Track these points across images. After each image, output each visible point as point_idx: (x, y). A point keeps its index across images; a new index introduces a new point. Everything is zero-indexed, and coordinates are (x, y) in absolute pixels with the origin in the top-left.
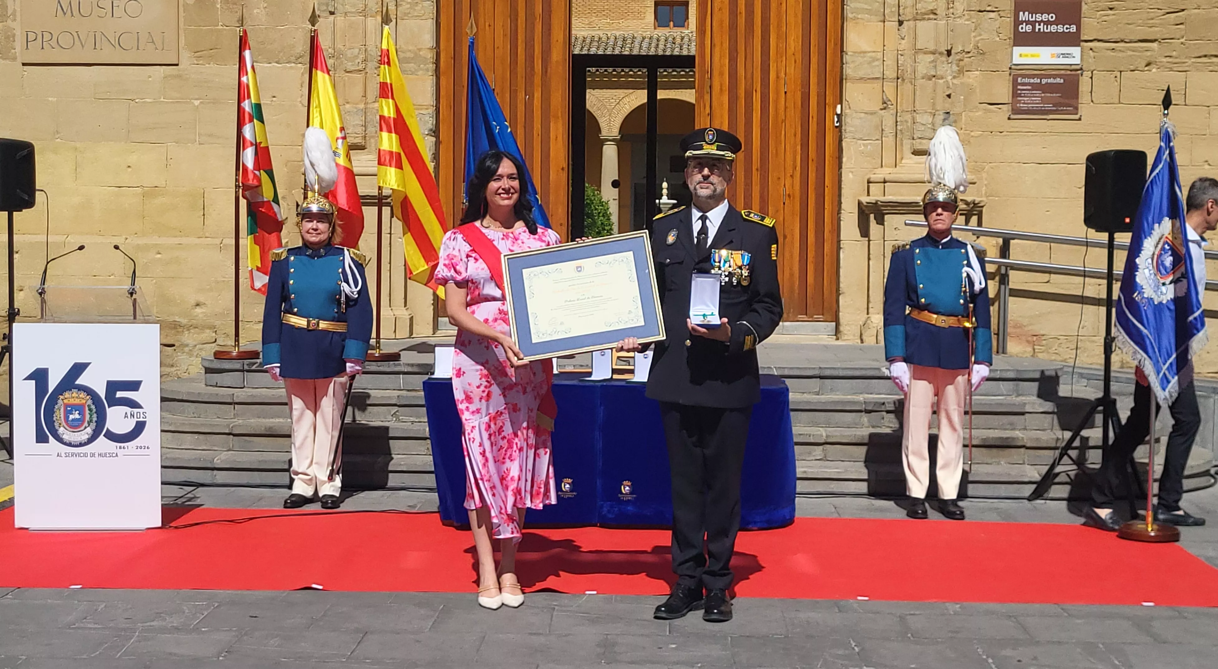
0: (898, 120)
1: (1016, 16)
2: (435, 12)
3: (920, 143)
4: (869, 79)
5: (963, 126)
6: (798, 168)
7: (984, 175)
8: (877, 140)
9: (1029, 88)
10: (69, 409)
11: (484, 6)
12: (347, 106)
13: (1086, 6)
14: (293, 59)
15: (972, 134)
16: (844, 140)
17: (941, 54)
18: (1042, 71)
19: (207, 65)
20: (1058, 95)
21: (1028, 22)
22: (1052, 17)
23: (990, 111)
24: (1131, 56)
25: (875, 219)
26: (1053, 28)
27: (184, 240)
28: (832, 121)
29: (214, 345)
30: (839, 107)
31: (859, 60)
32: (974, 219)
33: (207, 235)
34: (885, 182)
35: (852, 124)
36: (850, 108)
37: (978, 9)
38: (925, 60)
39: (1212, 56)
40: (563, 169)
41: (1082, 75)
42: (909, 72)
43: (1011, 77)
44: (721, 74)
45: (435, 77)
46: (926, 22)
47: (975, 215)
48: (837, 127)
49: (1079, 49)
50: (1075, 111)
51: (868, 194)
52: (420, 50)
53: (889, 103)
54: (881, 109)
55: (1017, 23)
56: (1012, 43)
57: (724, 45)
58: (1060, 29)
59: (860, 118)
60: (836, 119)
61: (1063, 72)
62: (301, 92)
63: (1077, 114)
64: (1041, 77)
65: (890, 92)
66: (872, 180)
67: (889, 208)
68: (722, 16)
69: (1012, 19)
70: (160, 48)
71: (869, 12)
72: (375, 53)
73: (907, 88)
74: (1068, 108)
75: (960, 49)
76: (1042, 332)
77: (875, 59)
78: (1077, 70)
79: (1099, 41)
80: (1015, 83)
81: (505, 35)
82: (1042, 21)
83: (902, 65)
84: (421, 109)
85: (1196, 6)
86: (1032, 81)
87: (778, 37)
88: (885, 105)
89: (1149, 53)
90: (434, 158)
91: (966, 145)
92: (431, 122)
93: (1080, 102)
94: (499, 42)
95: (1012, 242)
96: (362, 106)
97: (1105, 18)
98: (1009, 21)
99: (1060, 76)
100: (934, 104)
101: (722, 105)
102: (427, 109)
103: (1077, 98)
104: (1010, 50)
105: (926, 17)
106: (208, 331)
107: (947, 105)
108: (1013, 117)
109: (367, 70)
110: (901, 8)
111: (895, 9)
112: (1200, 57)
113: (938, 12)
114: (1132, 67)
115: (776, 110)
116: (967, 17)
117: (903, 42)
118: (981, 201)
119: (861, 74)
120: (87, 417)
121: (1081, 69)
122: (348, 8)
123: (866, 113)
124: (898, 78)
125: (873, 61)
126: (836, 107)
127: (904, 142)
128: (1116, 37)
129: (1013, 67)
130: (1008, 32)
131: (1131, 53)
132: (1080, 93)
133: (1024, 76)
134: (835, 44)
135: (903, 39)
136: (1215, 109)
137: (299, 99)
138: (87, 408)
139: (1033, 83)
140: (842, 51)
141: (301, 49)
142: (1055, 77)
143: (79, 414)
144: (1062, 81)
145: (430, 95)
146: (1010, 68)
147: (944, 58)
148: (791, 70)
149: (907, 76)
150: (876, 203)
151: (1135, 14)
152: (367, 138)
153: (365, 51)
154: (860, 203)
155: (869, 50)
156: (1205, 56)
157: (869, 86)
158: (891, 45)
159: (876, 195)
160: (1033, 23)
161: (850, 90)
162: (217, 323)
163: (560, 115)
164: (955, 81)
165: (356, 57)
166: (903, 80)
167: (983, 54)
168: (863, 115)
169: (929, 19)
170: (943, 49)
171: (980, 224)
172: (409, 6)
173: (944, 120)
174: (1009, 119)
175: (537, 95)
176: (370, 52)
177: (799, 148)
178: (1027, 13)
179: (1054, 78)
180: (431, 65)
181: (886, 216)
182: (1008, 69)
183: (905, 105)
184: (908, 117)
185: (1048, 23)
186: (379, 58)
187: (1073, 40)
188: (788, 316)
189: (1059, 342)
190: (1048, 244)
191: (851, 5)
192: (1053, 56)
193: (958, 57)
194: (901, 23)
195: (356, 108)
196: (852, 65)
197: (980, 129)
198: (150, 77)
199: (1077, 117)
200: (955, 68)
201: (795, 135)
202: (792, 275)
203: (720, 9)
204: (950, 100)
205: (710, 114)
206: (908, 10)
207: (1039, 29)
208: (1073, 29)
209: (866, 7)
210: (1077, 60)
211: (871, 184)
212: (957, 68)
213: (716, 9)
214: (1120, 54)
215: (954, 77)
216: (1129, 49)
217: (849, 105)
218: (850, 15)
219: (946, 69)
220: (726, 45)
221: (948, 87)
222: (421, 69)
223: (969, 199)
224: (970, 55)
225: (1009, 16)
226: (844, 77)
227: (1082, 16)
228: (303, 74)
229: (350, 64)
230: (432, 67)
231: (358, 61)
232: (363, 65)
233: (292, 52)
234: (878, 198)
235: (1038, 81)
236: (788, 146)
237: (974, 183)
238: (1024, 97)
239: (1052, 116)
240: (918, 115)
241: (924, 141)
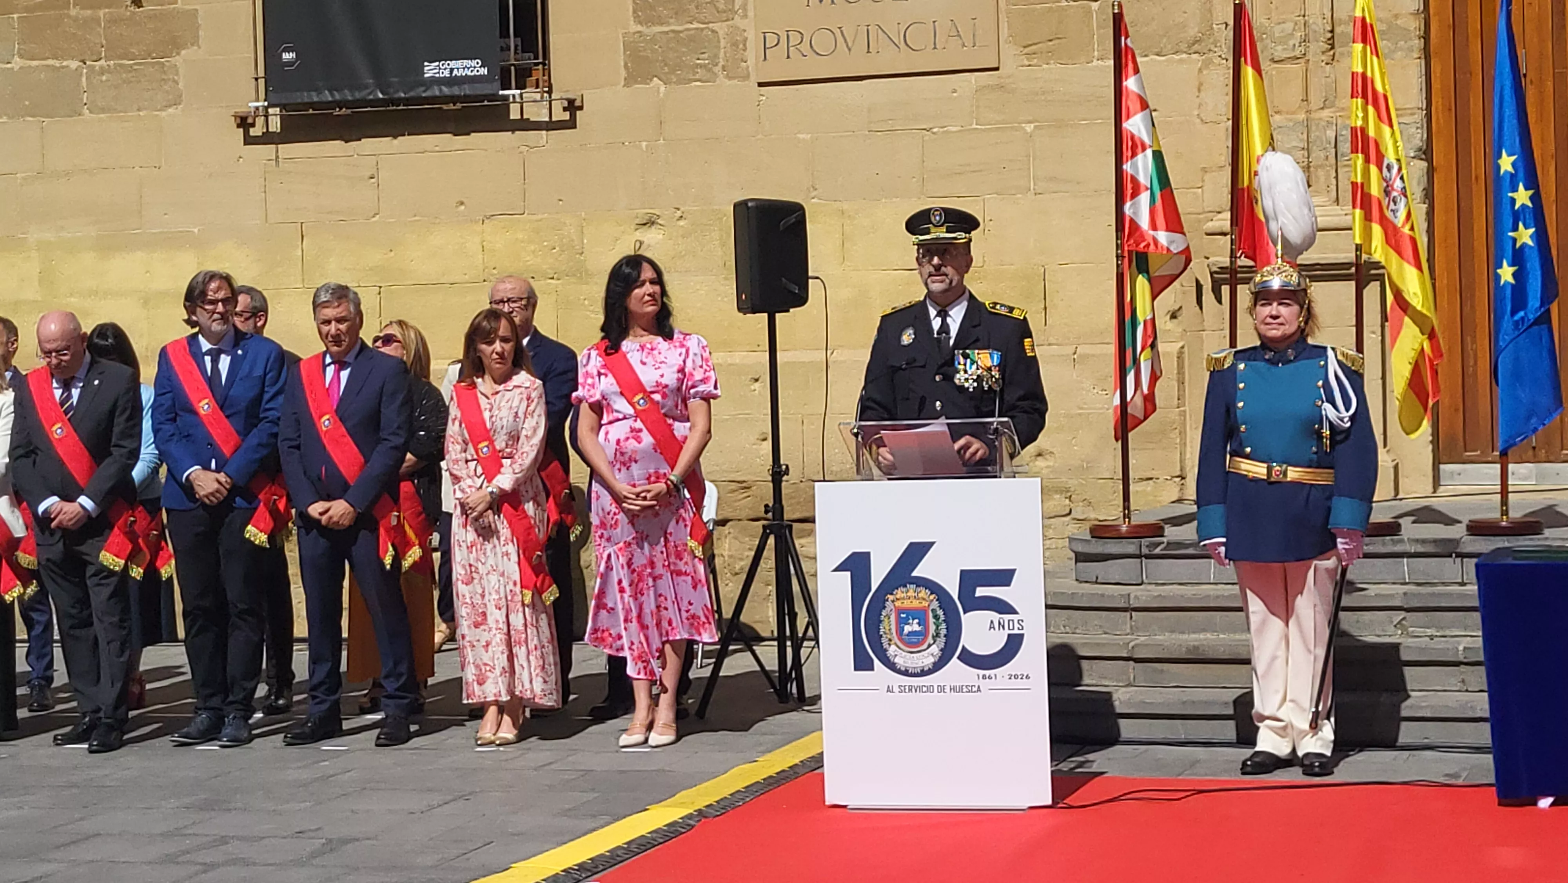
10: (904, 616)
12: (1277, 117)
14: (1183, 46)
19: (1045, 66)
29: (1067, 519)
33: (1051, 340)
45: (1423, 61)
52: (1399, 16)
62: (1198, 100)
70: (969, 42)
72: (1320, 25)
84: (1403, 115)
90: (1426, 196)
92: (1419, 135)
96: (1302, 116)
102: (1413, 115)
106: (1057, 496)
109: (1309, 56)
120: (932, 628)
137: (1196, 113)
138: (931, 615)
141: (1196, 29)
143: (919, 624)
145: (1417, 91)
152: (1312, 169)
153: (1307, 23)
162: (1072, 483)
165: (1291, 35)
176: (1314, 27)
180: (1417, 41)
186: (1330, 35)
195: (1291, 120)
198: (951, 93)
222: (1401, 49)
228: (1200, 70)
229: (1279, 48)
230: (1418, 44)
231: (1291, 43)
232: (1302, 49)
233: (1182, 35)
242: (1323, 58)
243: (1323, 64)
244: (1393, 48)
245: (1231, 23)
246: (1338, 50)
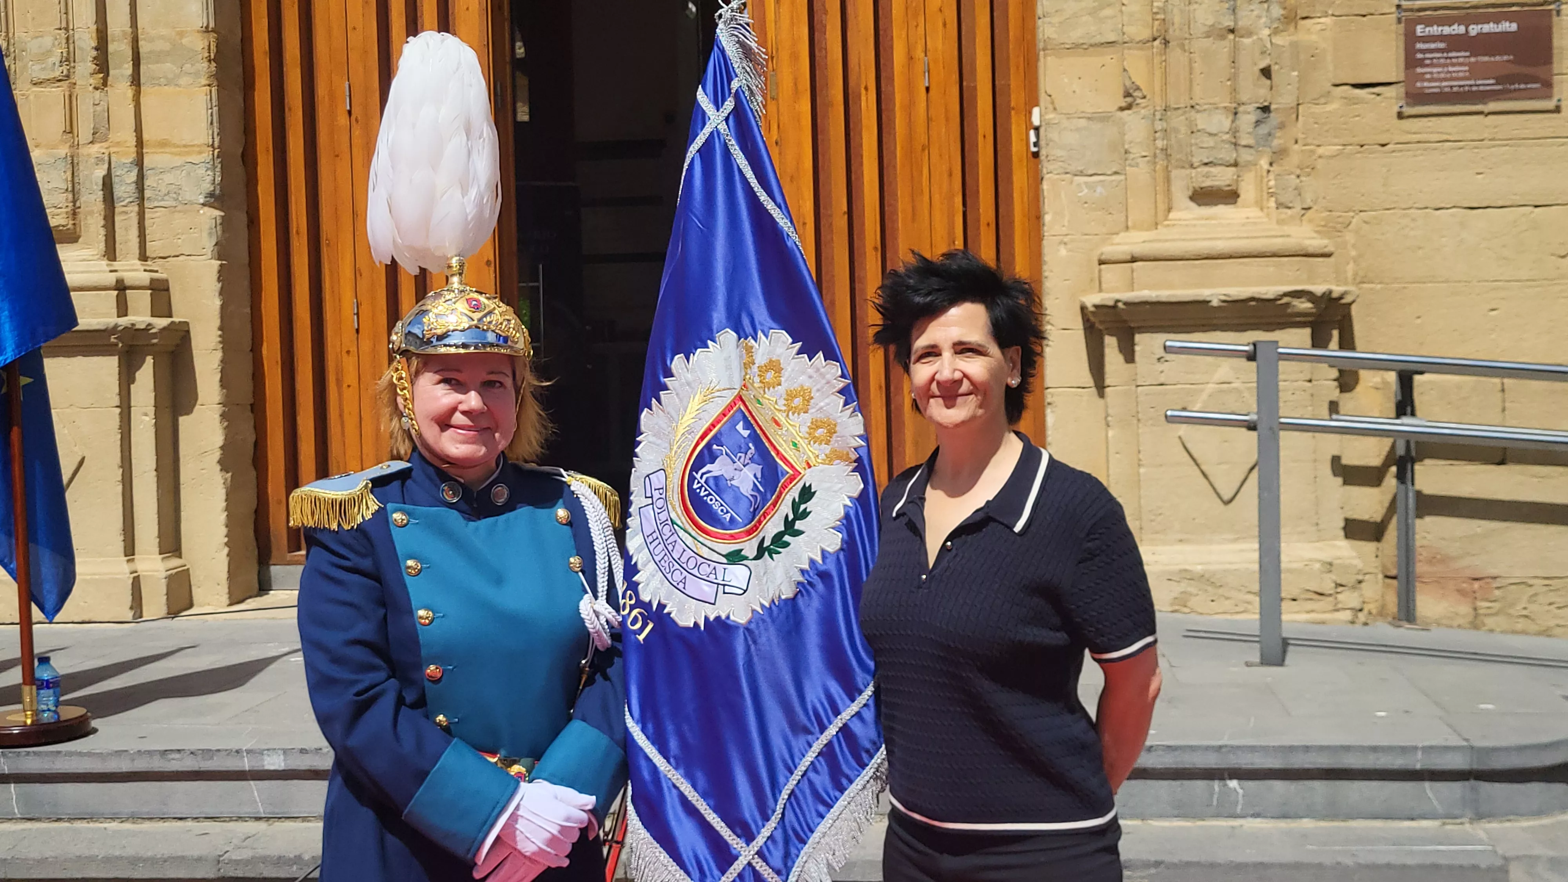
0: (1159, 127)
3: (1207, 176)
4: (1091, 45)
5: (1300, 136)
7: (1349, 237)
8: (1116, 173)
9: (1442, 45)
15: (1321, 151)
16: (1047, 177)
18: (1468, 9)
20: (1505, 58)
23: (1359, 101)
25: (1118, 339)
28: (1024, 143)
30: (1034, 109)
31: (1071, 7)
32: (1333, 333)
34: (1133, 261)
35: (1060, 142)
36: (1055, 109)
41: (1558, 13)
42: (1176, 26)
43: (1403, 25)
45: (214, 90)
47: (1335, 324)
48: (1034, 154)
50: (1545, 92)
51: (1100, 289)
52: (181, 34)
53: (1136, 94)
54: (1122, 109)
59: (1078, 130)
60: (1033, 139)
61: (1514, 9)
63: (1549, 97)
64: (1466, 21)
65: (1138, 71)
66: (1105, 257)
67: (1144, 316)
73: (1174, 58)
74: (1529, 86)
76: (1494, 572)
77: (1105, 4)
78: (1548, 3)
80: (1410, 39)
83: (1163, 10)
84: (189, 154)
86: (1447, 30)
88: (1129, 100)
91: (1309, 175)
92: (211, 179)
93: (1555, 72)
95: (1417, 378)
96: (65, 151)
99: (1509, 18)
100: (1234, 90)
102: (200, 153)
103: (1550, 61)
107: (1261, 92)
108: (1408, 111)
109: (74, 79)
115: (910, 125)
118: (1345, 293)
119: (1075, 35)
121: (1556, 1)
123: (1089, 118)
124: (1155, 39)
125: (1101, 8)
126: (1030, 114)
127: (1175, 173)
129: (1404, 4)
132: (1555, 51)
139: (1451, 35)
142: (1498, 19)
144: (1514, 27)
145: (204, 124)
146: (1398, 7)
148: (936, 43)
150: (1115, 308)
153: (68, 39)
157: (1093, 61)
159: (1116, 289)
161: (1054, 73)
164: (1278, 40)
166: (1166, 42)
168: (1083, 123)
173: (1258, 123)
174: (1400, 116)
179: (1497, 22)
180: (206, 64)
181: (1138, 337)
182: (1394, 9)
183: (1172, 96)
184: (1180, 121)
189: (1531, 591)
190: (1497, 380)
196: (1056, 20)
197: (1336, 141)
199: (1550, 104)
200: (1277, 12)
201: (950, 175)
204: (1268, 82)
211: (1103, 266)
212: (1282, 12)
215: (1276, 32)
217: (1053, 103)
221: (1263, 53)
222: (186, 74)
223: (1318, 289)
226: (1041, 46)
229: (37, 67)
230: (209, 67)
231: (51, 62)
232: (65, 68)
234: (1117, 296)
235: (1461, 29)
236: (936, 197)
237: (1328, 255)
238: (1432, 65)
239: (1493, 106)
240: (1199, 116)
241: (1214, 170)
242: (92, 81)
243: (91, 88)
244: (178, 71)
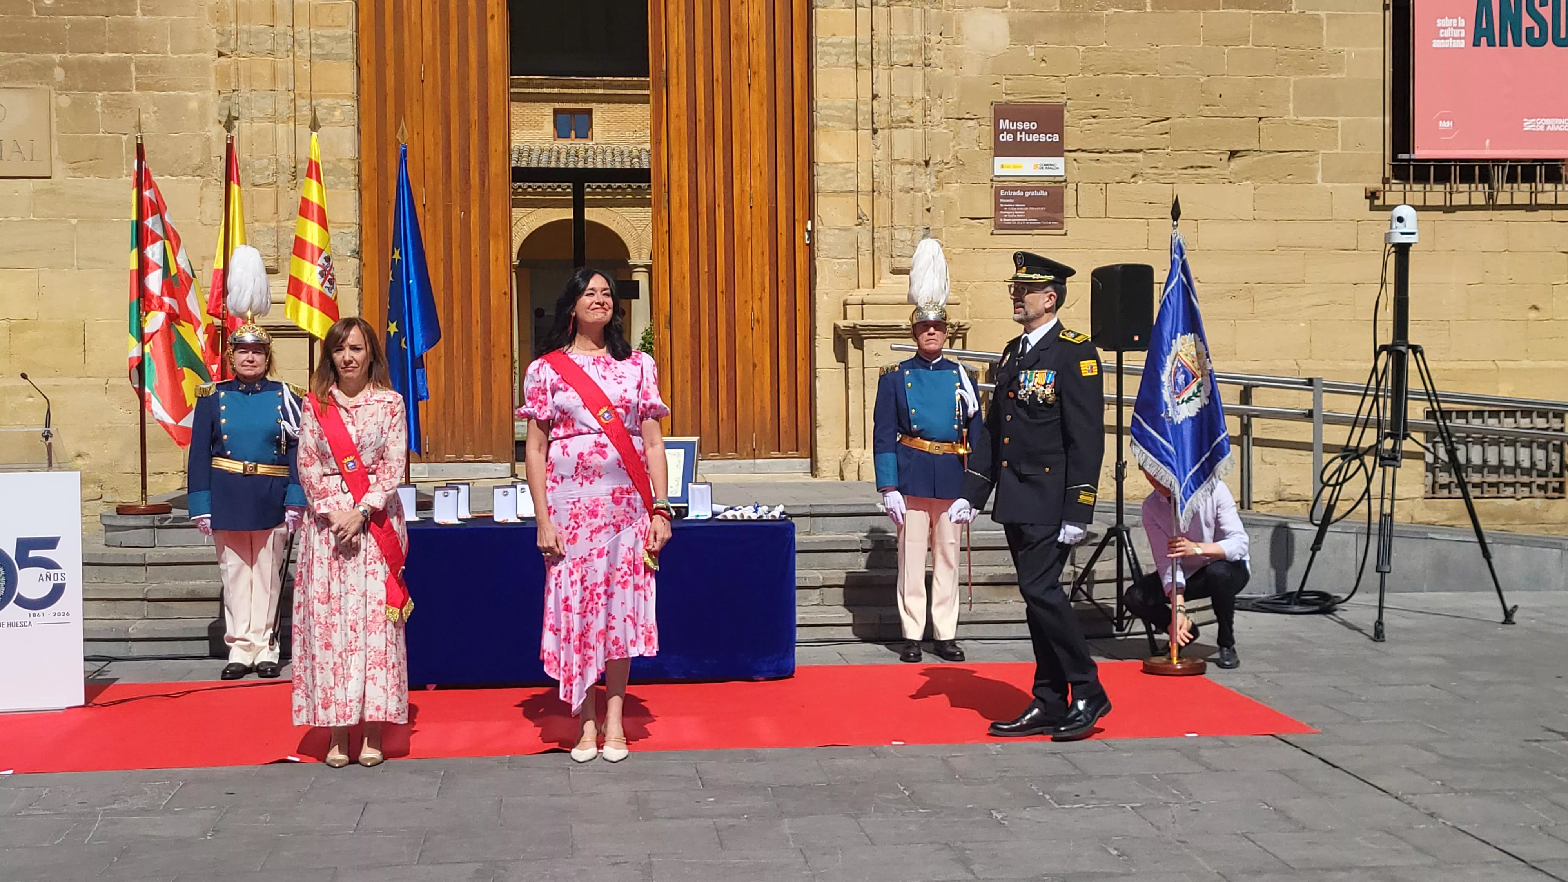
0: (875, 236)
1: (996, 125)
2: (356, 117)
3: (900, 262)
4: (842, 192)
6: (767, 290)
7: (967, 295)
8: (853, 258)
9: (1012, 201)
11: (411, 111)
12: (256, 224)
13: (1068, 114)
14: (190, 170)
15: (954, 251)
16: (817, 259)
17: (919, 165)
18: (1024, 183)
19: (86, 178)
20: (1042, 209)
21: (1009, 131)
22: (1034, 126)
23: (973, 226)
24: (1115, 167)
25: (853, 343)
26: (1035, 138)
27: (62, 381)
28: (802, 238)
29: (99, 501)
30: (809, 222)
31: (831, 171)
32: (958, 343)
33: (89, 374)
34: (863, 304)
35: (825, 241)
36: (822, 224)
37: (957, 116)
38: (901, 171)
39: (1198, 167)
40: (505, 293)
41: (1066, 187)
42: (885, 185)
43: (993, 190)
44: (680, 187)
45: (357, 192)
46: (902, 130)
47: (959, 338)
48: (807, 245)
49: (1063, 159)
50: (1060, 226)
51: (845, 318)
52: (340, 160)
53: (864, 218)
54: (856, 225)
55: (998, 132)
56: (993, 153)
57: (682, 156)
58: (1043, 138)
59: (834, 235)
60: (807, 237)
61: (1046, 184)
62: (199, 209)
63: (1062, 229)
64: (1024, 189)
65: (866, 208)
66: (848, 302)
67: (868, 332)
68: (679, 124)
69: (993, 127)
70: (28, 157)
71: (840, 119)
72: (286, 163)
73: (882, 202)
74: (1053, 223)
75: (939, 159)
77: (848, 171)
78: (1061, 182)
79: (1083, 151)
80: (997, 197)
81: (436, 144)
82: (1023, 130)
83: (878, 177)
84: (344, 228)
85: (1180, 115)
86: (1015, 194)
87: (742, 147)
88: (860, 221)
89: (1134, 165)
90: (359, 282)
92: (353, 242)
93: (1065, 216)
94: (429, 152)
96: (273, 224)
97: (1089, 127)
98: (989, 129)
99: (1044, 189)
100: (913, 219)
101: (681, 221)
102: (349, 227)
103: (1062, 211)
104: (991, 160)
105: (902, 124)
106: (92, 486)
107: (927, 220)
108: (995, 232)
109: (278, 183)
110: (875, 115)
111: (869, 116)
112: (1186, 168)
113: (914, 120)
114: (1118, 179)
115: (742, 225)
116: (944, 125)
117: (878, 152)
118: (966, 323)
119: (834, 186)
121: (1065, 181)
122: (256, 113)
123: (839, 229)
124: (873, 191)
125: (847, 173)
126: (806, 224)
127: (882, 260)
128: (1100, 147)
129: (995, 179)
130: (988, 141)
131: (1116, 164)
132: (1065, 206)
133: (1006, 189)
134: (804, 154)
135: (877, 148)
136: (1202, 223)
137: (198, 218)
139: (1016, 196)
140: (811, 163)
142: (1038, 189)
144: (1046, 194)
145: (352, 212)
146: (992, 180)
147: (922, 170)
148: (756, 183)
149: (884, 188)
150: (854, 327)
151: (1118, 122)
152: (280, 261)
153: (276, 161)
154: (836, 328)
155: (840, 160)
156: (1192, 167)
157: (842, 200)
158: (865, 155)
159: (854, 318)
160: (1014, 133)
161: (822, 205)
162: (103, 476)
163: (500, 232)
164: (934, 194)
165: (266, 168)
166: (880, 193)
167: (963, 165)
168: (837, 231)
169: (905, 127)
170: (921, 160)
171: (964, 348)
172: (325, 111)
174: (992, 234)
175: (475, 211)
176: (283, 164)
177: (767, 268)
178: (1007, 121)
179: (1038, 191)
180: (353, 178)
181: (865, 341)
182: (989, 181)
183: (881, 220)
184: (886, 233)
185: (1029, 132)
186: (293, 170)
187: (1056, 150)
188: (760, 453)
191: (822, 112)
192: (1035, 167)
193: (937, 169)
194: (875, 131)
195: (266, 226)
196: (824, 178)
197: (963, 246)
198: (16, 191)
199: (1063, 232)
200: (934, 180)
201: (763, 255)
202: (763, 408)
203: (677, 116)
204: (929, 215)
205: (669, 231)
206: (882, 118)
207: (1021, 138)
208: (1056, 138)
209: (837, 114)
210: (1062, 172)
211: (847, 307)
212: (936, 180)
213: (673, 116)
214: (1104, 165)
215: (933, 190)
216: (1115, 160)
217: (821, 221)
218: (820, 123)
219: (925, 181)
220: (685, 156)
221: (927, 201)
222: (342, 183)
224: (949, 166)
225: (989, 123)
226: (816, 190)
227: (1065, 124)
228: (202, 188)
229: (258, 176)
230: (353, 179)
231: (267, 173)
232: (274, 178)
233: (189, 163)
234: (856, 322)
235: (1022, 193)
236: (755, 266)
237: (958, 304)
238: (1007, 210)
239: (1036, 232)
240: (896, 232)
241: (903, 259)
242: (289, 185)
244: (336, 181)
245: (224, 156)
246: (299, 180)
